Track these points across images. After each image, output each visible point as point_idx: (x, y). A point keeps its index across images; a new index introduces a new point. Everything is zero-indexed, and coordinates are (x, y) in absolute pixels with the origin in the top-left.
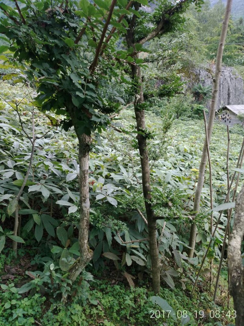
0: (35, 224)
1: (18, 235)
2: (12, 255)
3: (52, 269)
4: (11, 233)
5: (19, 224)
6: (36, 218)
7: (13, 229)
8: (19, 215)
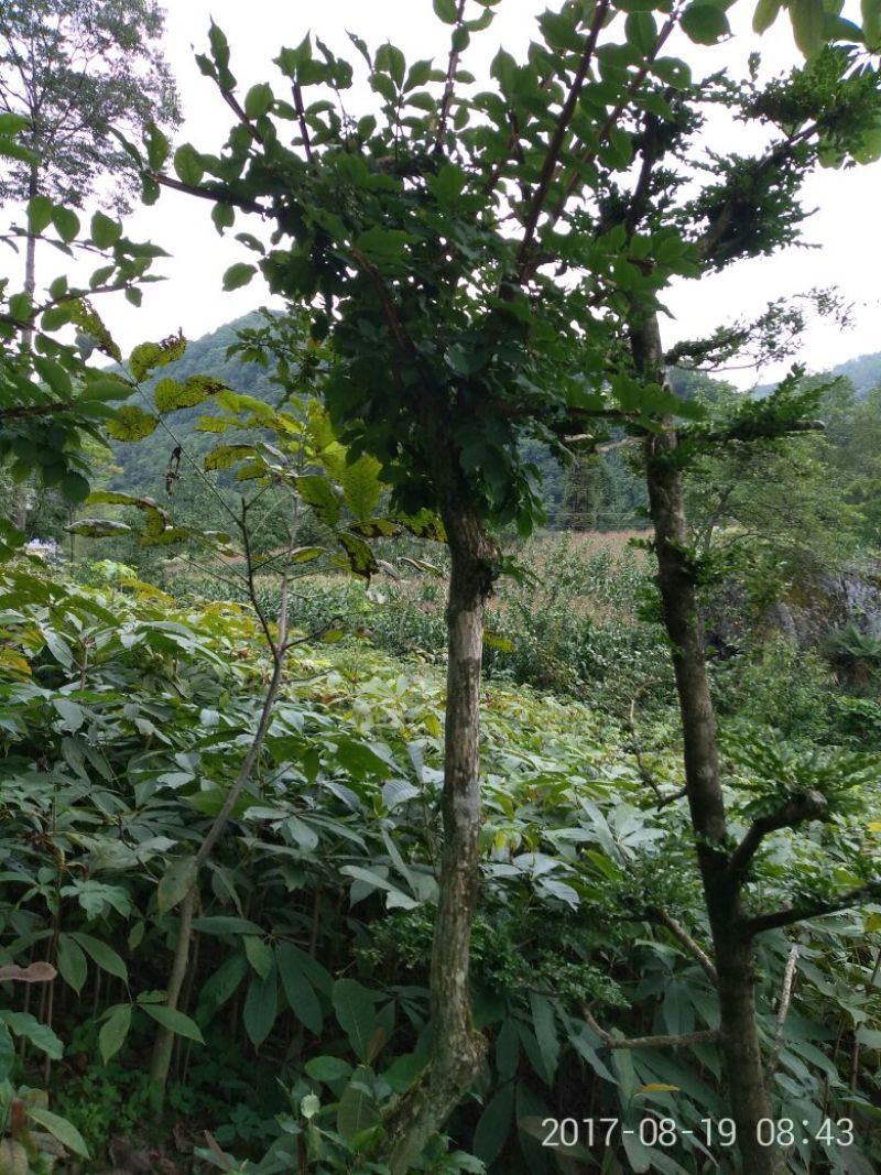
0: (250, 975)
1: (179, 1008)
2: (144, 1095)
3: (308, 1114)
4: (157, 996)
5: (190, 965)
6: (256, 950)
7: (163, 984)
8: (195, 932)
